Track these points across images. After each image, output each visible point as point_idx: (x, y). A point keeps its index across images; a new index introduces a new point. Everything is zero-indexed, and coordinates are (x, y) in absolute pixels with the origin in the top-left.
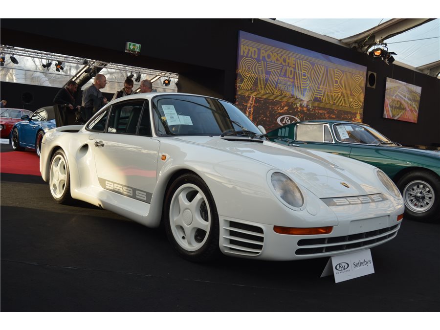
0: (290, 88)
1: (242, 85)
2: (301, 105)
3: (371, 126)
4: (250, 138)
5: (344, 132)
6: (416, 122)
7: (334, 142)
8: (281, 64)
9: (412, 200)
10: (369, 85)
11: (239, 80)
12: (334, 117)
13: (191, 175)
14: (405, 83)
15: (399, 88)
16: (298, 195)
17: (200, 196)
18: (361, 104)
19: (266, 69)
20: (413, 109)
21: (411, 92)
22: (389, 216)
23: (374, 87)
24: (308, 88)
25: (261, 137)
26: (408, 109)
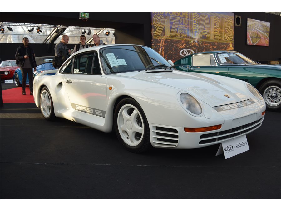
0: (186, 32)
1: (155, 33)
2: (194, 41)
3: (240, 53)
4: (164, 70)
5: (223, 58)
6: (268, 45)
7: (217, 65)
8: (179, 16)
9: (269, 99)
10: (236, 25)
11: (153, 30)
12: (216, 47)
13: (129, 98)
14: (260, 21)
15: (255, 24)
16: (198, 106)
17: (136, 111)
18: (232, 37)
19: (170, 21)
20: (265, 37)
21: (264, 26)
22: (256, 113)
23: (240, 25)
24: (197, 30)
25: (171, 68)
26: (262, 38)
